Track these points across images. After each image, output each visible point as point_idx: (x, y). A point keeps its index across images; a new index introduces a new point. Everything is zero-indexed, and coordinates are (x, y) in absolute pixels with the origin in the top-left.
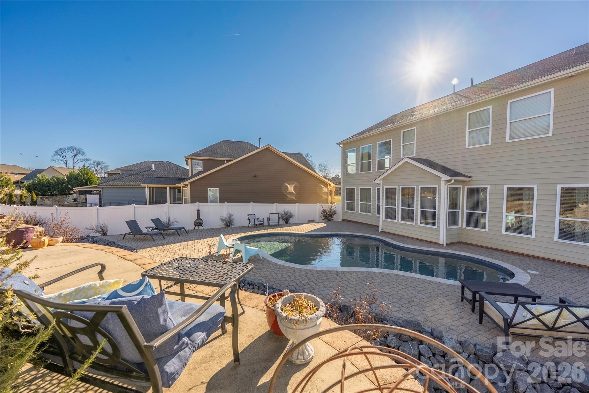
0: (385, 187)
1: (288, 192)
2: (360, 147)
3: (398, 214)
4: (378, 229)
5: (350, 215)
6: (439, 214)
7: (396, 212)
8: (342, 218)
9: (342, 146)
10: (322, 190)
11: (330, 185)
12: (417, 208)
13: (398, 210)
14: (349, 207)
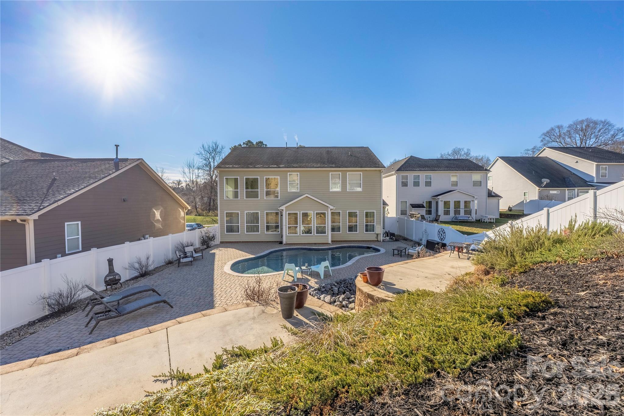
0: (287, 212)
1: (155, 219)
2: (245, 177)
3: (300, 230)
4: (281, 243)
5: (233, 237)
6: (328, 227)
7: (298, 229)
8: (220, 241)
9: (218, 172)
10: (180, 214)
11: (186, 208)
12: (314, 225)
13: (300, 228)
14: (230, 229)
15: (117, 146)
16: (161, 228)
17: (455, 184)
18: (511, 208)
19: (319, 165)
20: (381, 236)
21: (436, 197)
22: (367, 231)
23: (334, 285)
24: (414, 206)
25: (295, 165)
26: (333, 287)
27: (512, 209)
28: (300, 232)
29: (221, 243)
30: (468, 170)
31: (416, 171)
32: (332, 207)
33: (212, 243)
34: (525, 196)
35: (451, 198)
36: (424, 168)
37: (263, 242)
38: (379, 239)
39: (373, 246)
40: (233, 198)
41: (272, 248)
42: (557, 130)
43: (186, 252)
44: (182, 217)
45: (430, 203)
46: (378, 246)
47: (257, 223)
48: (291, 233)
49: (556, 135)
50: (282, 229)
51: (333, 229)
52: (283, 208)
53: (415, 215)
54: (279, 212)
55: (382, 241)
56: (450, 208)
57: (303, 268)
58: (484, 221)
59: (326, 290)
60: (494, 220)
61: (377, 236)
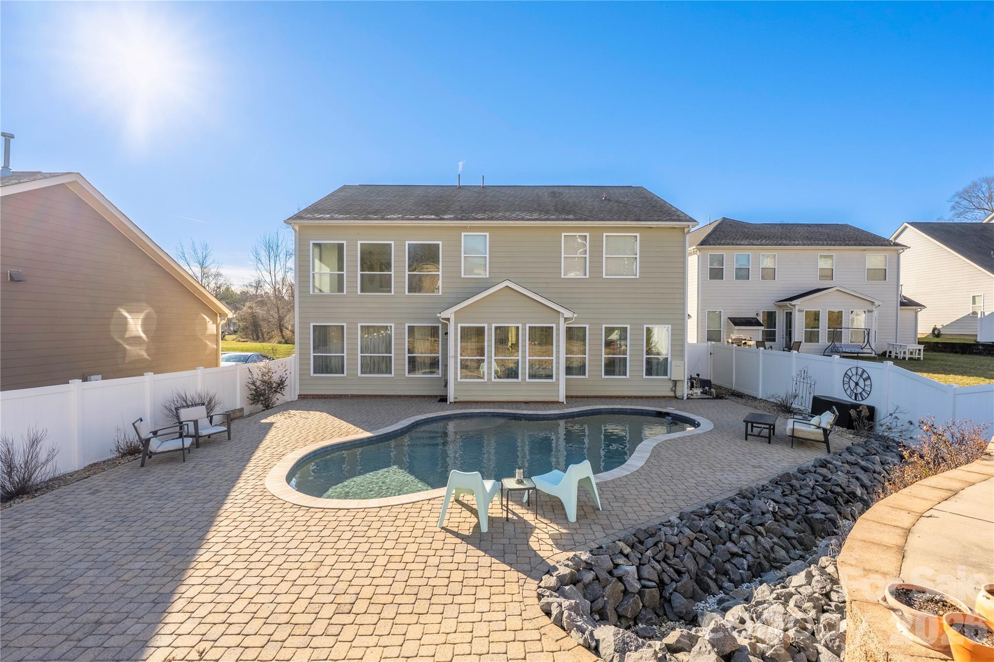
0: (459, 325)
1: (127, 336)
2: (359, 242)
3: (490, 368)
4: (443, 399)
5: (329, 383)
6: (558, 363)
7: (485, 367)
8: (298, 393)
9: (297, 228)
10: (205, 328)
11: (223, 315)
12: (524, 357)
13: (490, 363)
14: (323, 366)
15: (8, 137)
16: (145, 360)
17: (829, 275)
18: (939, 330)
19: (535, 216)
20: (683, 386)
21: (787, 303)
22: (649, 372)
23: (621, 552)
24: (738, 322)
25: (479, 216)
26: (621, 561)
27: (942, 333)
28: (489, 374)
29: (302, 397)
30: (856, 245)
31: (742, 245)
32: (567, 314)
33: (279, 399)
34: (974, 303)
35: (822, 304)
36: (758, 239)
37: (399, 396)
38: (678, 394)
39: (669, 410)
40: (331, 292)
41: (420, 413)
42: (985, 188)
43: (182, 423)
44: (212, 335)
45: (771, 317)
46: (685, 410)
47: (386, 353)
48: (466, 377)
49: (981, 195)
50: (446, 366)
51: (569, 370)
52: (449, 313)
53: (743, 342)
54: (440, 325)
55: (685, 398)
56: (818, 328)
57: (510, 483)
58: (896, 357)
59: (597, 578)
60: (919, 354)
61: (675, 386)
